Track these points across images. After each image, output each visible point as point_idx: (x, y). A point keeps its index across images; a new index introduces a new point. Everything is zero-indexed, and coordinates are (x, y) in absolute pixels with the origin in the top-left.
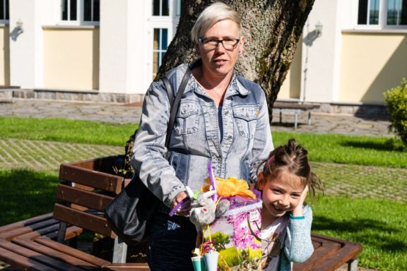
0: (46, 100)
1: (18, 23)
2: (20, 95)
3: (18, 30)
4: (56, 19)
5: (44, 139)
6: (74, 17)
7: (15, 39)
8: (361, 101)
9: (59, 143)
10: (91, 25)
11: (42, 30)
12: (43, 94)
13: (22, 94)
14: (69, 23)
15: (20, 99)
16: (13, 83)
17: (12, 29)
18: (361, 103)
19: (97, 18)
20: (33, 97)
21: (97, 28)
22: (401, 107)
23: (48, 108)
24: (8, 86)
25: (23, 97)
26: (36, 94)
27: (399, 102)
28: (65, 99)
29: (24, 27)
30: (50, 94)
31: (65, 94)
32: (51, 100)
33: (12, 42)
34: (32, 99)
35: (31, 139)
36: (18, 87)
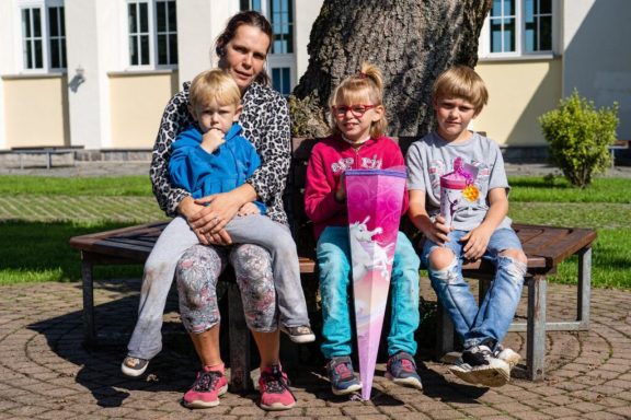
0: (116, 162)
1: (78, 70)
2: (83, 157)
3: (79, 79)
4: (124, 64)
5: (123, 194)
6: (146, 61)
7: (75, 90)
8: (506, 143)
9: (144, 198)
10: (168, 69)
11: (107, 78)
12: (112, 155)
13: (86, 156)
14: (140, 68)
15: (84, 162)
16: (74, 142)
17: (71, 78)
18: (506, 146)
19: (174, 60)
20: (100, 159)
21: (176, 72)
22: (561, 133)
23: (119, 170)
24: (68, 146)
25: (87, 160)
26: (103, 155)
27: (558, 128)
28: (140, 159)
29: (85, 75)
30: (121, 154)
31: (140, 154)
32: (121, 162)
33: (71, 93)
34: (98, 162)
35: (108, 195)
36: (82, 147)
